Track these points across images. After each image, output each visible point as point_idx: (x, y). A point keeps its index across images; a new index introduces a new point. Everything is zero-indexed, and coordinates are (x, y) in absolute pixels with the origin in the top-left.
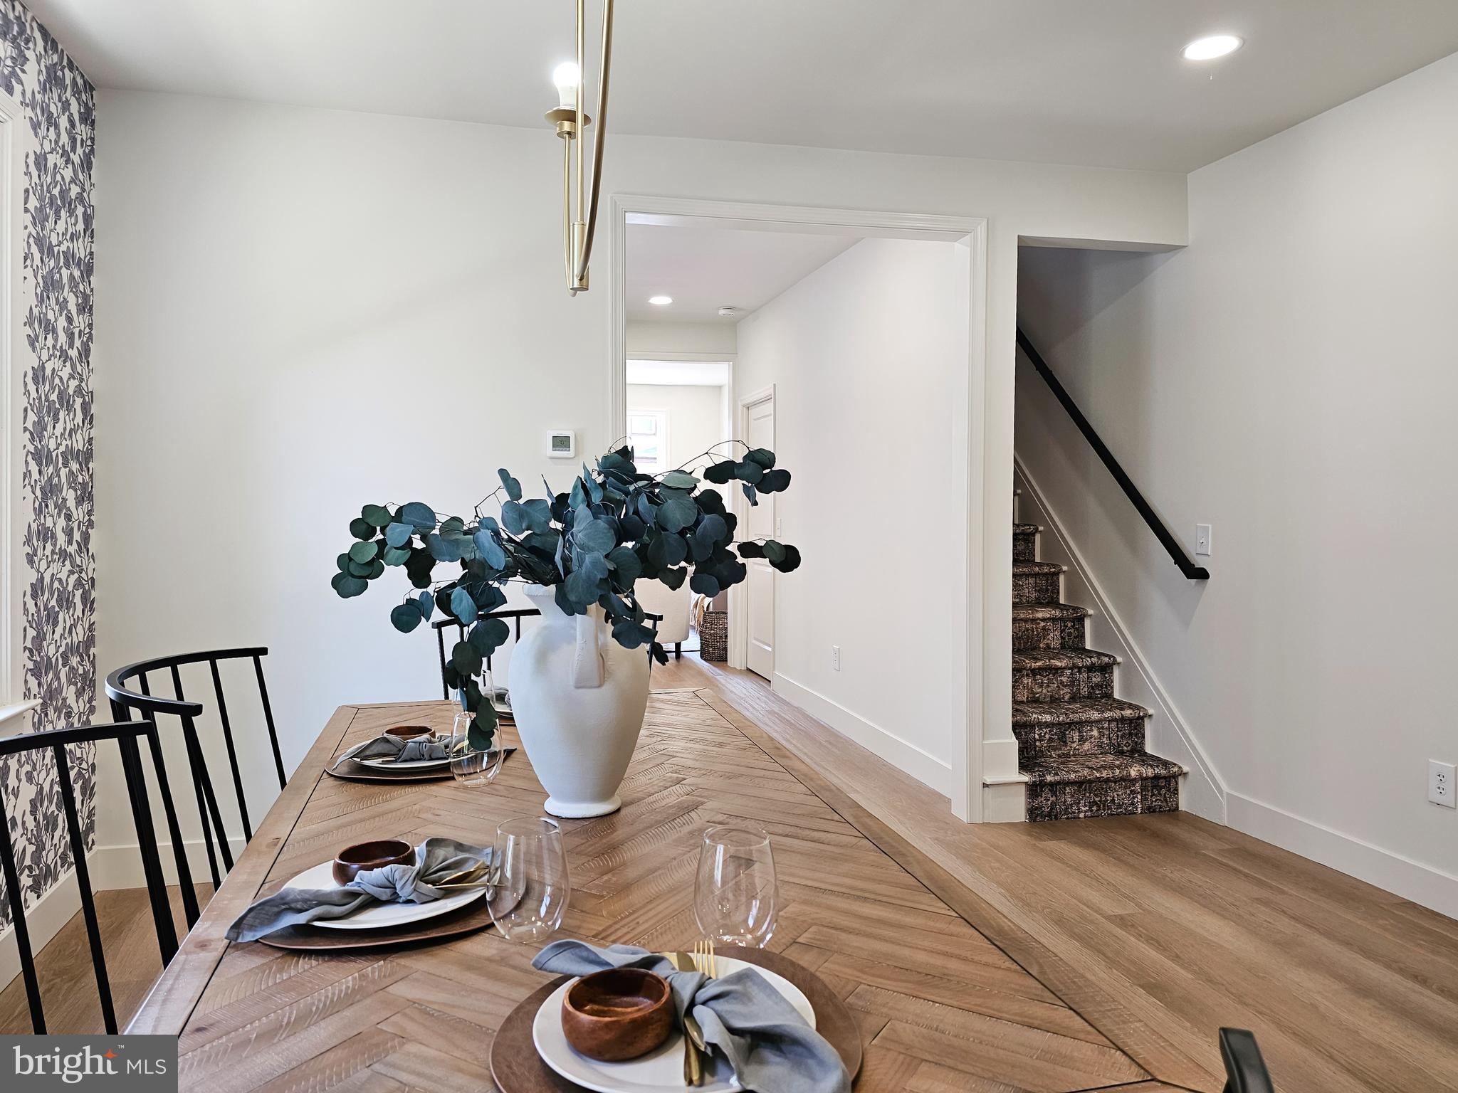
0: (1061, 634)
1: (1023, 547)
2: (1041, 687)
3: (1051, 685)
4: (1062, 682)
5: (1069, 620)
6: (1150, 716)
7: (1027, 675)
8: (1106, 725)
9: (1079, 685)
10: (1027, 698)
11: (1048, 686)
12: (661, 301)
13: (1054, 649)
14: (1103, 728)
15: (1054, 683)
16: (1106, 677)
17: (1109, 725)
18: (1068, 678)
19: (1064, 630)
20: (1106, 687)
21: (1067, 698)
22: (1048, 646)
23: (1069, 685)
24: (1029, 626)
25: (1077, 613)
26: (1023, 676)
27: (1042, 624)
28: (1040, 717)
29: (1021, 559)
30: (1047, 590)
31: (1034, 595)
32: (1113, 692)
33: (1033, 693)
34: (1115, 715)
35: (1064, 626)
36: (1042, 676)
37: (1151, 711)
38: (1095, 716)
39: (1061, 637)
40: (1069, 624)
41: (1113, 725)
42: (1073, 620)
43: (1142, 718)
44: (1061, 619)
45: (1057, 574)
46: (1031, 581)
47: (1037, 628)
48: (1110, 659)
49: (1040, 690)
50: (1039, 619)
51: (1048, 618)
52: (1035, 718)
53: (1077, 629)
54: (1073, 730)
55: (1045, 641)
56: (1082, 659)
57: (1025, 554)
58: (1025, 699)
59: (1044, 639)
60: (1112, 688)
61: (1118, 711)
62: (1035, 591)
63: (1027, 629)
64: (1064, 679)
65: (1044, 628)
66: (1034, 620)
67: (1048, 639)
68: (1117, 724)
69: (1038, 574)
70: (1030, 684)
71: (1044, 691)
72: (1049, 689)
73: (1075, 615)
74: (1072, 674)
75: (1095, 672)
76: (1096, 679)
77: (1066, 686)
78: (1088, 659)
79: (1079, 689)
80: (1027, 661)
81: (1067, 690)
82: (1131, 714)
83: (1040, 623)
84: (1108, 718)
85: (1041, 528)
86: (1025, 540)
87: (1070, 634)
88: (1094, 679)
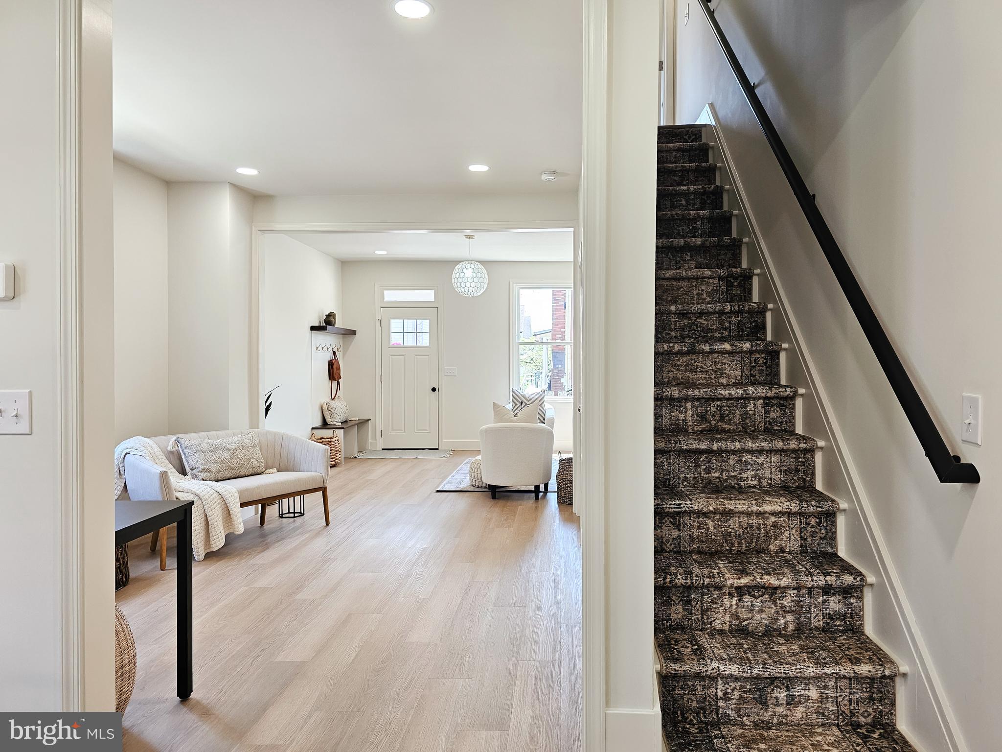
0: (800, 533)
1: (778, 414)
2: (752, 611)
3: (765, 609)
4: (783, 607)
5: (813, 515)
6: (904, 675)
7: (730, 594)
8: (832, 684)
9: (809, 611)
10: (730, 626)
11: (762, 611)
12: (478, 168)
13: (790, 553)
14: (826, 687)
15: (770, 607)
16: (852, 604)
17: (836, 683)
18: (793, 601)
19: (805, 528)
20: (852, 617)
21: (790, 628)
22: (782, 550)
23: (793, 611)
24: (754, 521)
25: (822, 507)
26: (724, 595)
27: (773, 519)
28: (721, 668)
29: (776, 428)
30: (797, 471)
31: (778, 477)
32: (862, 625)
33: (738, 618)
34: (843, 671)
35: (806, 522)
36: (753, 596)
37: (904, 668)
38: (811, 670)
39: (801, 537)
40: (813, 521)
41: (844, 684)
42: (819, 516)
43: (892, 678)
44: (800, 514)
45: (811, 451)
46: (775, 458)
47: (764, 524)
48: (855, 579)
49: (750, 615)
50: (765, 512)
51: (780, 512)
52: (713, 668)
53: (825, 528)
54: (777, 687)
55: (777, 542)
56: (812, 576)
57: (781, 423)
58: (726, 627)
59: (776, 539)
60: (862, 618)
61: (848, 666)
62: (781, 471)
63: (751, 526)
64: (787, 602)
65: (775, 526)
66: (760, 514)
67: (782, 540)
68: (850, 684)
69: (783, 450)
70: (734, 606)
71: (756, 617)
72: (763, 615)
73: (820, 509)
74: (798, 596)
75: (834, 594)
76: (837, 604)
77: (789, 612)
78: (822, 577)
79: (810, 618)
80: (728, 576)
81: (790, 617)
82: (870, 672)
83: (768, 518)
84: (832, 674)
85: (801, 391)
86: (781, 405)
87: (813, 534)
88: (832, 605)
